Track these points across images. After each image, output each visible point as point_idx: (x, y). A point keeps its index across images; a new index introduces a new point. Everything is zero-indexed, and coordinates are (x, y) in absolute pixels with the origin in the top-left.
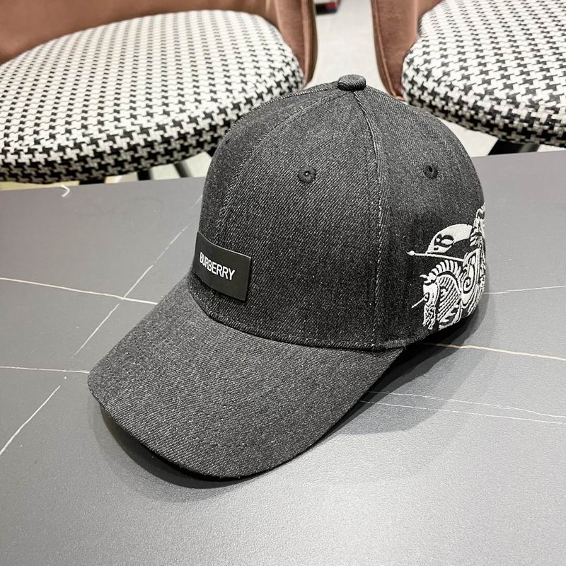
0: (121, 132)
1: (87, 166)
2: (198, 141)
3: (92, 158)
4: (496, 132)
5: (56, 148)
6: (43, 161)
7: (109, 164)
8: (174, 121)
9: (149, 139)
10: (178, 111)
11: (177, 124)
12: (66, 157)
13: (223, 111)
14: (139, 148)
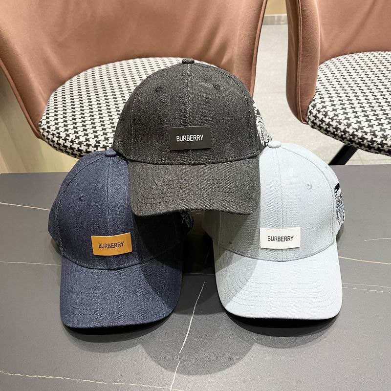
4: (345, 141)
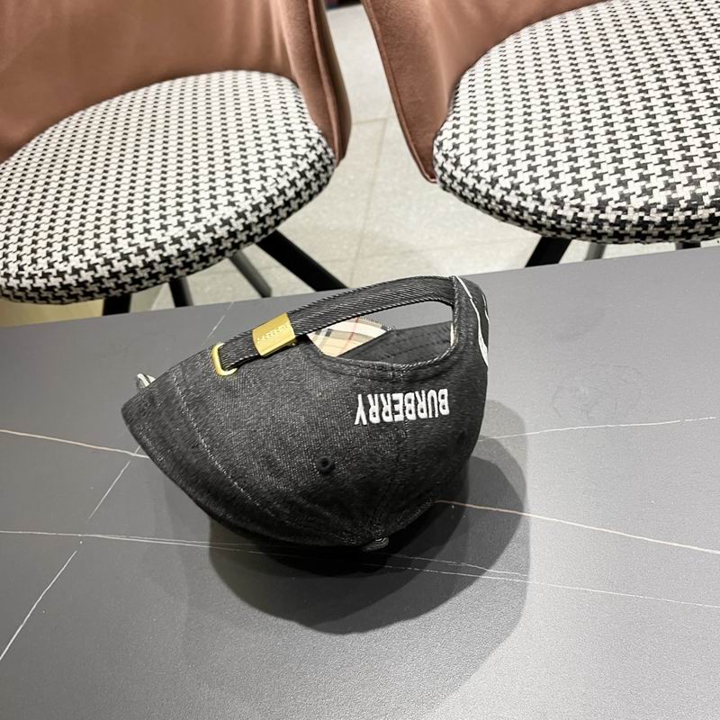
0: (134, 249)
1: (103, 286)
2: (217, 250)
3: (108, 279)
5: (70, 271)
6: (58, 285)
7: (126, 283)
8: (189, 232)
9: (165, 255)
10: (193, 220)
11: (193, 235)
12: (81, 280)
13: (241, 215)
14: (155, 265)
